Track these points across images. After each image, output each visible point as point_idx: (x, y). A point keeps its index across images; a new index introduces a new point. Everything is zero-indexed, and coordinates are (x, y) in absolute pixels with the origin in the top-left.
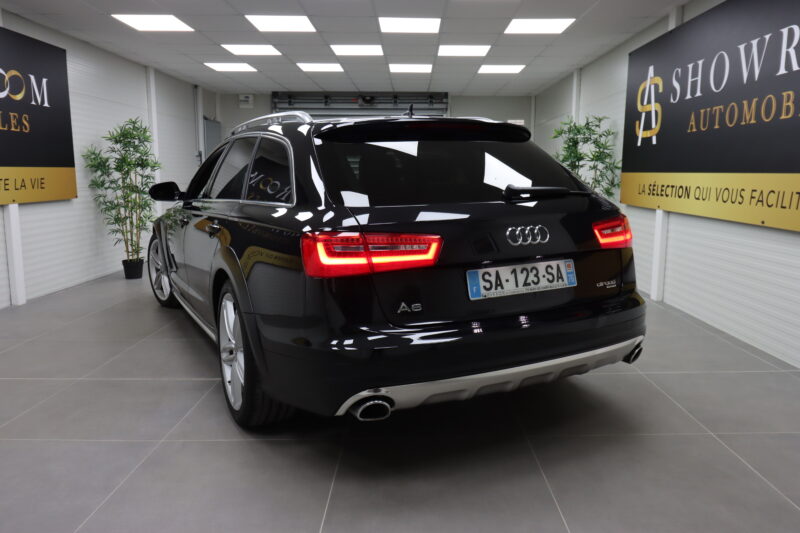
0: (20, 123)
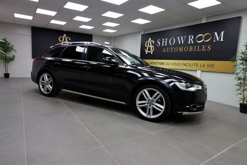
0: (206, 48)
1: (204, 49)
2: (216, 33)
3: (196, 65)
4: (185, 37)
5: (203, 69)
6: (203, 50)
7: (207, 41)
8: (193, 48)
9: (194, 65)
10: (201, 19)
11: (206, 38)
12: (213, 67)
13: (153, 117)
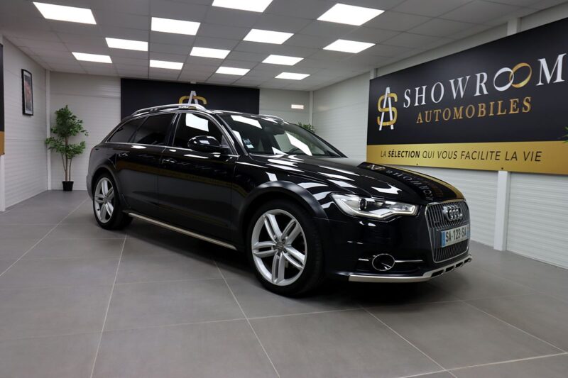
1: (515, 110)
2: (543, 62)
3: (494, 154)
4: (468, 77)
5: (514, 165)
6: (511, 112)
7: (522, 84)
8: (488, 109)
9: (490, 154)
10: (505, 25)
11: (520, 76)
12: (538, 158)
13: (284, 282)
